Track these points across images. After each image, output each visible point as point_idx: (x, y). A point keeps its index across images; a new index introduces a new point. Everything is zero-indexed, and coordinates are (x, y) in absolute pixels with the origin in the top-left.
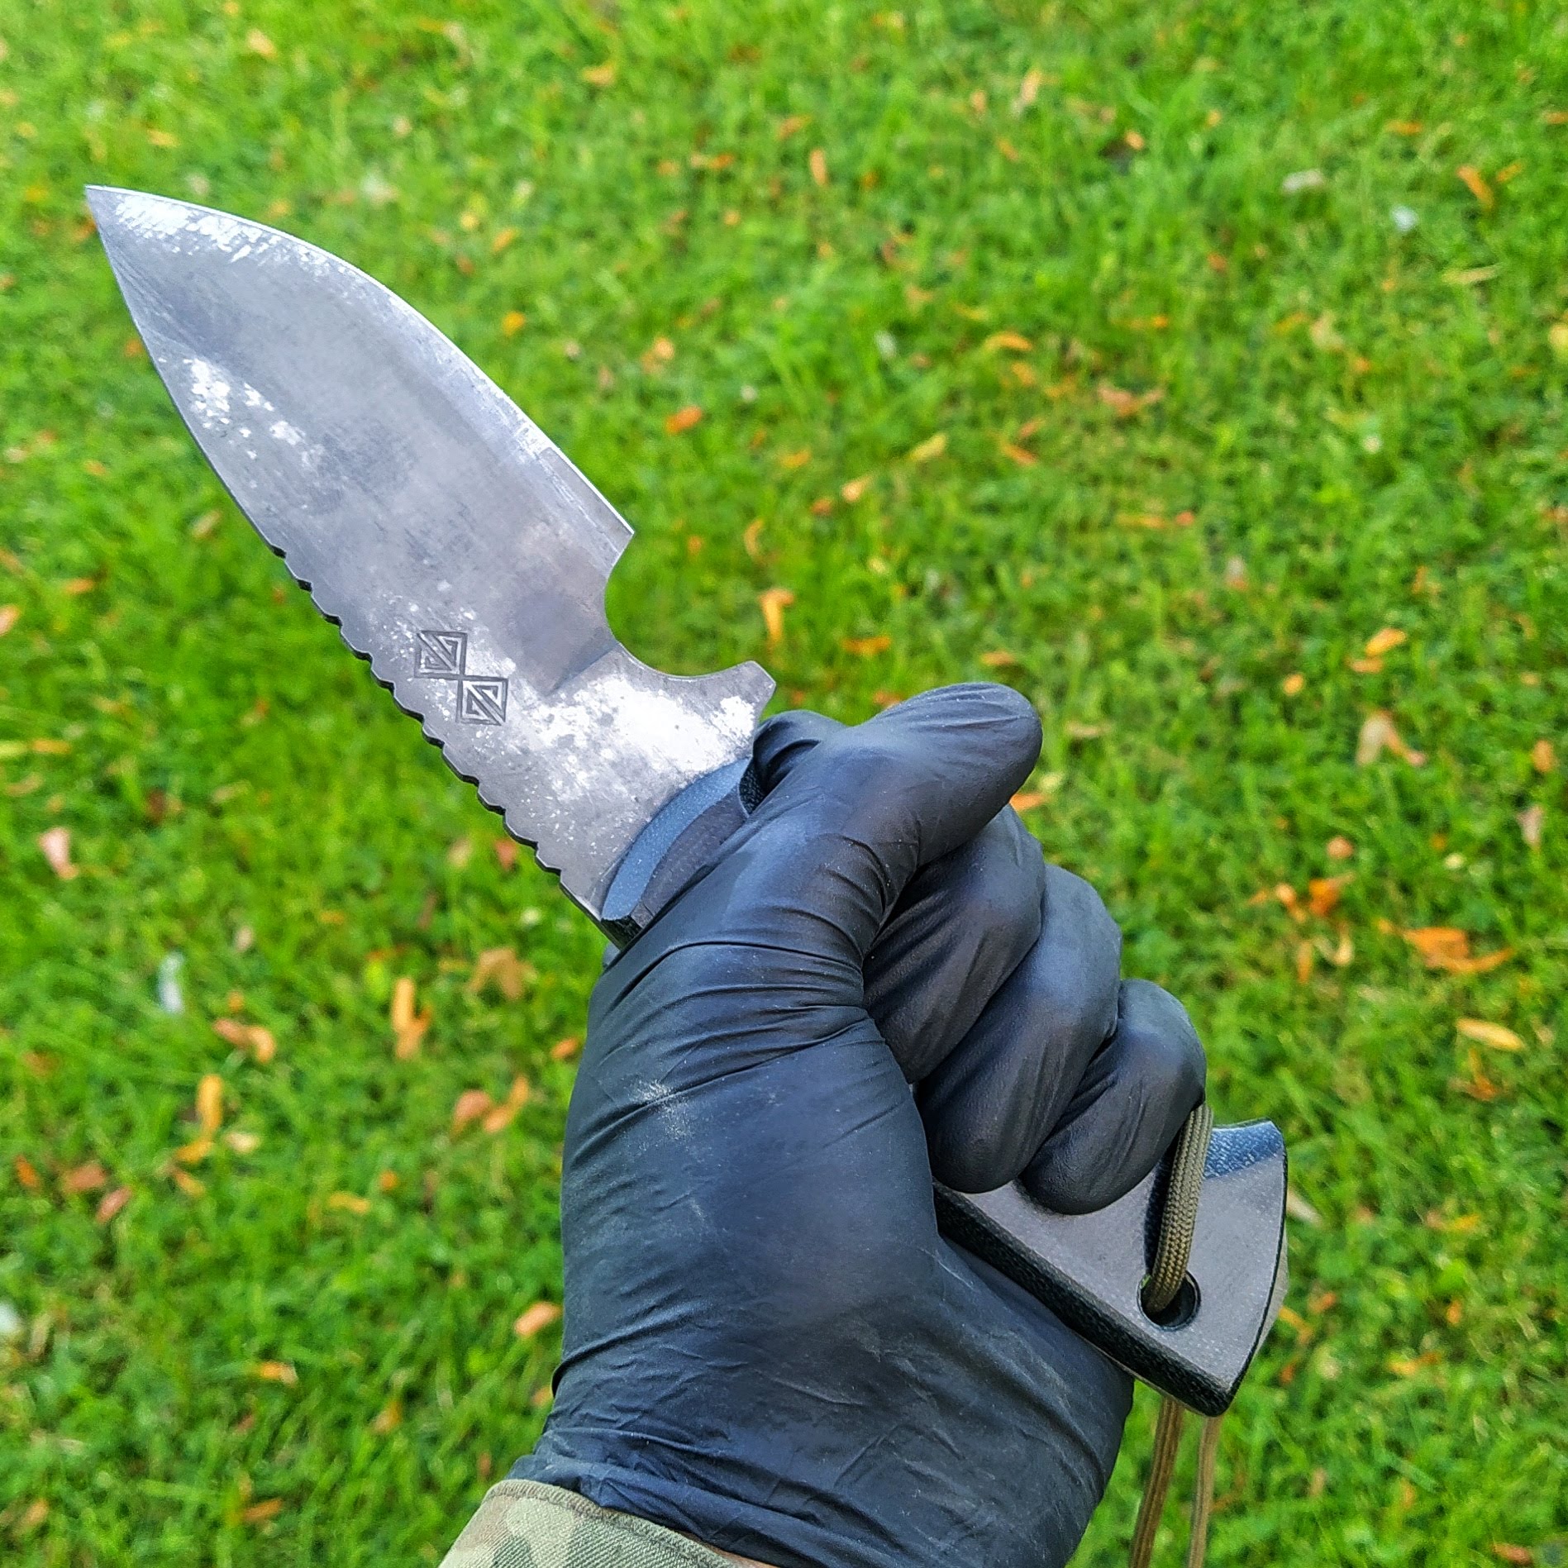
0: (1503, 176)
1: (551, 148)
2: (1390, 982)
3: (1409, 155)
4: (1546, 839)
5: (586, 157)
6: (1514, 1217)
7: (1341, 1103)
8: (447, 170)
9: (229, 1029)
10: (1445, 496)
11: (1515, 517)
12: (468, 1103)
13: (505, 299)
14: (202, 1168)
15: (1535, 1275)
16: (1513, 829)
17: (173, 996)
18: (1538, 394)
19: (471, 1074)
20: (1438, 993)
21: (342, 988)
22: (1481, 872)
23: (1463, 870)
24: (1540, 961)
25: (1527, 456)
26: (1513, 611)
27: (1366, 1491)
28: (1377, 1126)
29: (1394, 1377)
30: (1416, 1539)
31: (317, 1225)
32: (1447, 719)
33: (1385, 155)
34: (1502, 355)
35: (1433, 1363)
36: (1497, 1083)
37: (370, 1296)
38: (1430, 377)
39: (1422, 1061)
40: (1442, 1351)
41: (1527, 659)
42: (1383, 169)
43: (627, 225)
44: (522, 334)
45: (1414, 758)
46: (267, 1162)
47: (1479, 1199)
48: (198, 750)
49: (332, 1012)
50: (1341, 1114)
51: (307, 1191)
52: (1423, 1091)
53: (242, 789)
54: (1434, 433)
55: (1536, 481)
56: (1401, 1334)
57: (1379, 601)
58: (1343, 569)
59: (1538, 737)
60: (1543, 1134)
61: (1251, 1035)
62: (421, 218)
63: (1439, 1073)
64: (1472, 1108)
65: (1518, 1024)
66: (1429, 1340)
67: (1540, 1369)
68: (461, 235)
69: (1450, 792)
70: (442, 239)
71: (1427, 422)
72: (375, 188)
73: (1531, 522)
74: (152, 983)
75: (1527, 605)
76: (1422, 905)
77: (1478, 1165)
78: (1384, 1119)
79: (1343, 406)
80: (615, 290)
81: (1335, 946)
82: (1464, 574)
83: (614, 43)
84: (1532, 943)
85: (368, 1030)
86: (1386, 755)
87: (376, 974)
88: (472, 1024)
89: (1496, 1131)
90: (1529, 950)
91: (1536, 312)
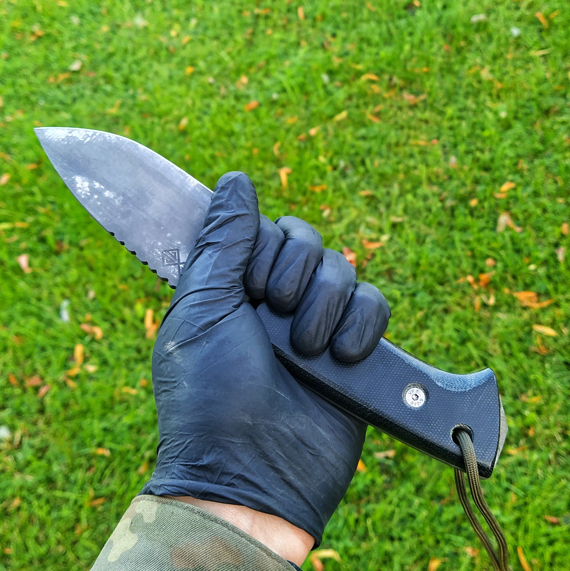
0: (552, 16)
1: (203, 7)
2: (509, 311)
3: (517, 8)
4: (566, 259)
5: (216, 9)
6: (553, 397)
7: (491, 355)
8: (165, 15)
9: (86, 327)
10: (530, 133)
11: (556, 141)
13: (187, 62)
14: (76, 378)
15: (561, 418)
16: (554, 255)
17: (66, 315)
18: (564, 96)
20: (526, 315)
21: (127, 313)
22: (542, 271)
23: (536, 270)
24: (563, 304)
25: (560, 119)
26: (555, 175)
27: (499, 496)
28: (503, 363)
29: (509, 455)
30: (517, 514)
31: (117, 398)
32: (530, 215)
33: (508, 8)
34: (551, 81)
35: (523, 450)
36: (548, 348)
37: (137, 424)
38: (525, 90)
39: (520, 340)
40: (527, 446)
41: (559, 193)
42: (507, 14)
43: (231, 35)
44: (193, 75)
45: (518, 229)
46: (99, 376)
47: (540, 390)
48: (75, 226)
49: (123, 321)
50: (490, 359)
51: (114, 386)
52: (520, 351)
53: (91, 240)
54: (526, 110)
55: (563, 128)
56: (512, 440)
57: (505, 172)
58: (492, 160)
59: (564, 222)
60: (564, 367)
61: (457, 331)
62: (156, 32)
63: (526, 344)
64: (538, 357)
65: (555, 326)
66: (522, 442)
67: (563, 452)
68: (171, 38)
69: (531, 242)
70: (164, 40)
71: (523, 106)
72: (140, 21)
73: (561, 143)
74: (58, 311)
75: (559, 173)
76: (520, 283)
77: (540, 378)
78: (506, 361)
79: (493, 101)
80: (227, 58)
81: (489, 298)
82: (537, 162)
84: (561, 297)
85: (136, 328)
86: (508, 228)
87: (139, 307)
89: (547, 365)
90: (560, 300)
91: (564, 66)
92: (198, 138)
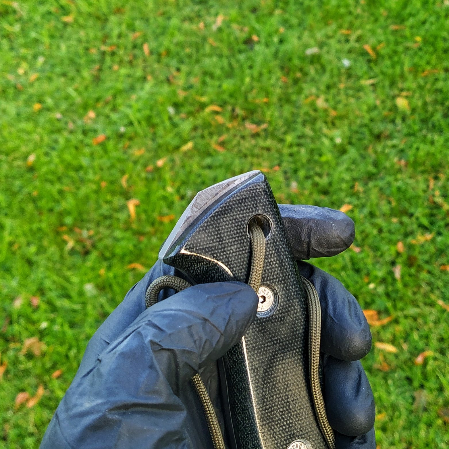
0: (379, 48)
1: (51, 45)
3: (347, 41)
4: (402, 277)
5: (63, 47)
6: (397, 413)
8: (13, 54)
10: (363, 157)
11: (388, 164)
12: (21, 397)
13: (35, 99)
15: (405, 434)
16: (391, 273)
18: (393, 121)
19: (21, 386)
22: (381, 289)
23: (375, 289)
24: (402, 320)
25: (389, 143)
26: (388, 196)
32: (367, 236)
33: (339, 42)
34: (380, 108)
36: (389, 365)
38: (357, 117)
41: (393, 213)
42: (338, 46)
43: (78, 71)
44: (40, 111)
45: (357, 250)
47: (384, 407)
54: (359, 136)
55: (394, 151)
57: (342, 195)
58: (330, 184)
59: (398, 241)
60: (405, 382)
62: (3, 71)
63: (370, 362)
64: (381, 374)
65: (396, 343)
68: (18, 76)
69: (369, 261)
70: (11, 78)
71: (357, 132)
73: (392, 166)
75: (392, 194)
76: (362, 302)
77: (384, 395)
79: (329, 128)
80: (74, 94)
82: (371, 184)
83: (73, 8)
84: (400, 314)
88: (22, 367)
89: (390, 382)
90: (399, 316)
91: (392, 93)
92: (46, 173)
